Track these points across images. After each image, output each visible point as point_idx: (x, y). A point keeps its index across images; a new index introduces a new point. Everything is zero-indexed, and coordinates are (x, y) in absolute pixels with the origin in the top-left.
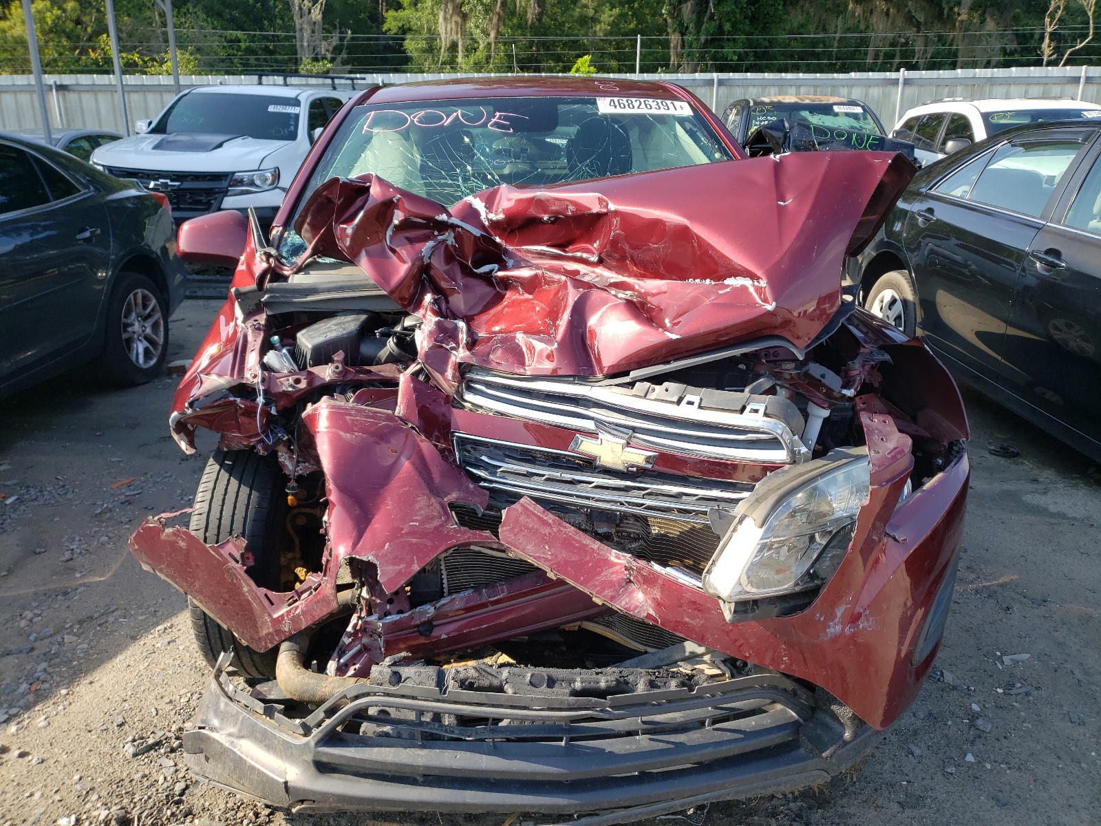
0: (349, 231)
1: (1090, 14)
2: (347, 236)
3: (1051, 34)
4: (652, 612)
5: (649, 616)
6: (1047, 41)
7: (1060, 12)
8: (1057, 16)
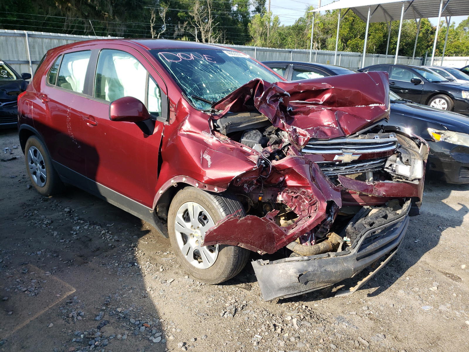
0: (259, 99)
1: (164, 21)
2: (258, 101)
3: (153, 27)
4: (384, 193)
5: (384, 195)
6: (152, 29)
7: (155, 19)
8: (154, 20)
